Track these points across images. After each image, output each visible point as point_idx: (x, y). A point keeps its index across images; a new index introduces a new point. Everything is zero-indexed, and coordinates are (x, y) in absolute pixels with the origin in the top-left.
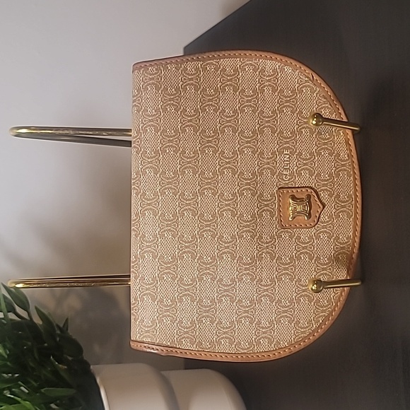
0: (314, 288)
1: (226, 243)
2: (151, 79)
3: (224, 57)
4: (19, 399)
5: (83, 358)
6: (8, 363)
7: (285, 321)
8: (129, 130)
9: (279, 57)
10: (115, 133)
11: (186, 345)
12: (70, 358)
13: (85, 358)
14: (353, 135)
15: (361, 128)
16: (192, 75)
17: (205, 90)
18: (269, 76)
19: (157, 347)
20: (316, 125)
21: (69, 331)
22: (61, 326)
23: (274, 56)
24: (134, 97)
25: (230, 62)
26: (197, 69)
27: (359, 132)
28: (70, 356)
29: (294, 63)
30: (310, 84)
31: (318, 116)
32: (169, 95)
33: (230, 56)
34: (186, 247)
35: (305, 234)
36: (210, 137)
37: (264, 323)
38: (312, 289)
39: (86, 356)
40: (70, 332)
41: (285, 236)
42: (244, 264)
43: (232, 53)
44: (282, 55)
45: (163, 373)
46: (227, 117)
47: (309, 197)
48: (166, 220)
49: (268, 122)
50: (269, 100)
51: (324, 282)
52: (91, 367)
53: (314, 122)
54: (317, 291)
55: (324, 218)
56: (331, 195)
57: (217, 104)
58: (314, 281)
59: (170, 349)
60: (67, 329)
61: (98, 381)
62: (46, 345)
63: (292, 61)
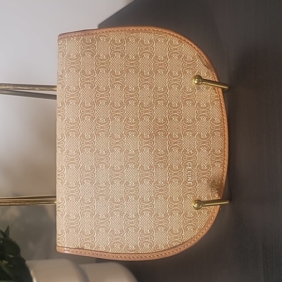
0: (195, 206)
5: (20, 256)
8: (55, 87)
10: (45, 88)
12: (11, 256)
14: (223, 93)
15: (229, 88)
20: (197, 84)
21: (10, 235)
22: (4, 231)
27: (228, 90)
31: (199, 77)
38: (194, 207)
39: (23, 254)
51: (203, 201)
52: (27, 262)
53: (196, 82)
54: (197, 209)
58: (196, 201)
60: (9, 234)
61: (32, 273)
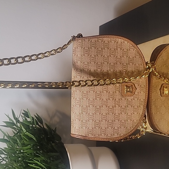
1: (104, 101)
2: (79, 44)
3: (105, 37)
4: (40, 156)
5: (61, 141)
6: (37, 144)
7: (123, 127)
9: (123, 38)
11: (90, 136)
12: (57, 142)
13: (62, 142)
16: (94, 43)
17: (98, 48)
18: (119, 44)
19: (81, 136)
22: (54, 130)
23: (122, 38)
24: (73, 50)
25: (106, 39)
26: (95, 41)
28: (57, 141)
29: (128, 40)
30: (133, 47)
32: (85, 50)
33: (107, 37)
34: (91, 103)
35: (130, 98)
36: (99, 65)
37: (116, 128)
40: (57, 132)
41: (123, 99)
42: (110, 108)
43: (108, 36)
44: (125, 37)
45: (89, 147)
46: (105, 58)
47: (132, 86)
48: (84, 94)
49: (119, 60)
50: (119, 53)
52: (64, 145)
55: (136, 93)
56: (138, 85)
57: (102, 53)
59: (85, 137)
62: (49, 136)
63: (127, 39)
